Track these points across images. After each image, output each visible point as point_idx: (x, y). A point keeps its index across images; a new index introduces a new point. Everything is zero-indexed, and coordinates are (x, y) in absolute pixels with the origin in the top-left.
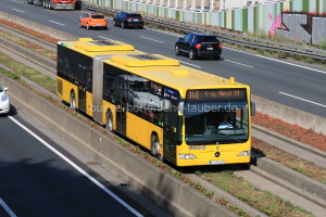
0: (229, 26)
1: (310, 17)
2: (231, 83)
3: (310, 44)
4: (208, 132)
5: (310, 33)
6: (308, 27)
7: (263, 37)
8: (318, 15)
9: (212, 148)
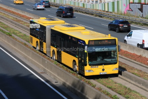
0: (106, 10)
1: (142, 5)
2: (109, 37)
3: (142, 17)
4: (99, 60)
5: (142, 12)
6: (141, 10)
7: (121, 14)
8: (145, 4)
9: (101, 67)
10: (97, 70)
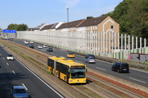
1: (139, 55)
3: (140, 63)
4: (76, 76)
5: (139, 59)
6: (139, 58)
7: (125, 61)
8: (142, 54)
9: (77, 79)
10: (75, 81)
